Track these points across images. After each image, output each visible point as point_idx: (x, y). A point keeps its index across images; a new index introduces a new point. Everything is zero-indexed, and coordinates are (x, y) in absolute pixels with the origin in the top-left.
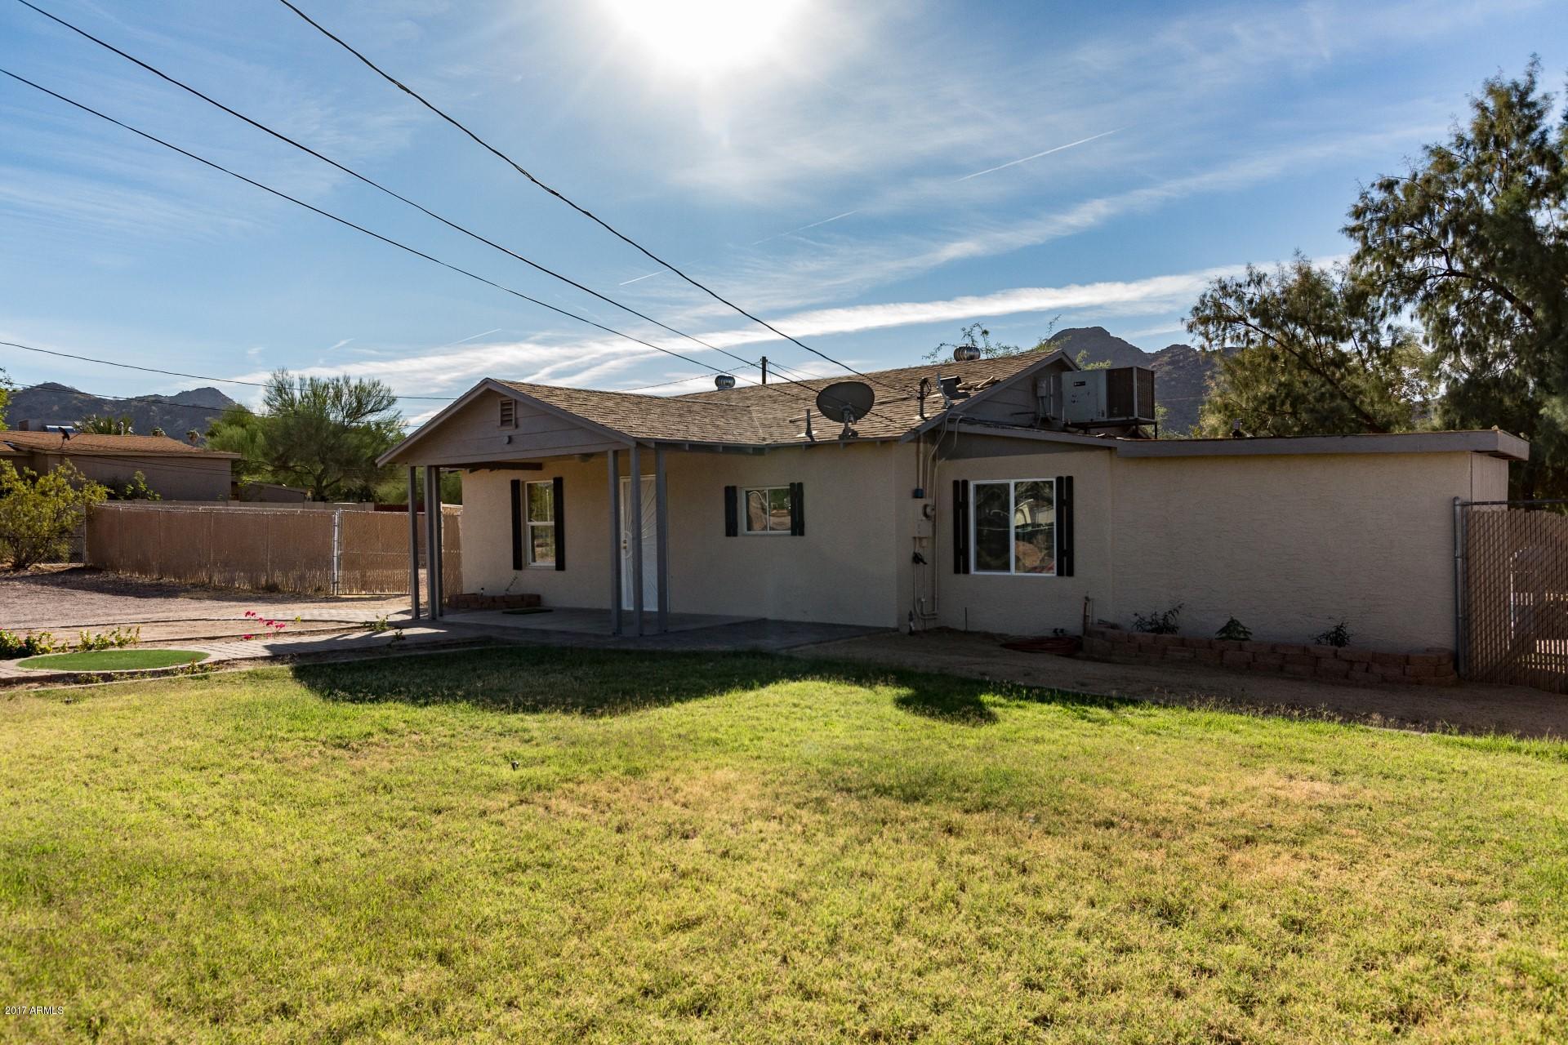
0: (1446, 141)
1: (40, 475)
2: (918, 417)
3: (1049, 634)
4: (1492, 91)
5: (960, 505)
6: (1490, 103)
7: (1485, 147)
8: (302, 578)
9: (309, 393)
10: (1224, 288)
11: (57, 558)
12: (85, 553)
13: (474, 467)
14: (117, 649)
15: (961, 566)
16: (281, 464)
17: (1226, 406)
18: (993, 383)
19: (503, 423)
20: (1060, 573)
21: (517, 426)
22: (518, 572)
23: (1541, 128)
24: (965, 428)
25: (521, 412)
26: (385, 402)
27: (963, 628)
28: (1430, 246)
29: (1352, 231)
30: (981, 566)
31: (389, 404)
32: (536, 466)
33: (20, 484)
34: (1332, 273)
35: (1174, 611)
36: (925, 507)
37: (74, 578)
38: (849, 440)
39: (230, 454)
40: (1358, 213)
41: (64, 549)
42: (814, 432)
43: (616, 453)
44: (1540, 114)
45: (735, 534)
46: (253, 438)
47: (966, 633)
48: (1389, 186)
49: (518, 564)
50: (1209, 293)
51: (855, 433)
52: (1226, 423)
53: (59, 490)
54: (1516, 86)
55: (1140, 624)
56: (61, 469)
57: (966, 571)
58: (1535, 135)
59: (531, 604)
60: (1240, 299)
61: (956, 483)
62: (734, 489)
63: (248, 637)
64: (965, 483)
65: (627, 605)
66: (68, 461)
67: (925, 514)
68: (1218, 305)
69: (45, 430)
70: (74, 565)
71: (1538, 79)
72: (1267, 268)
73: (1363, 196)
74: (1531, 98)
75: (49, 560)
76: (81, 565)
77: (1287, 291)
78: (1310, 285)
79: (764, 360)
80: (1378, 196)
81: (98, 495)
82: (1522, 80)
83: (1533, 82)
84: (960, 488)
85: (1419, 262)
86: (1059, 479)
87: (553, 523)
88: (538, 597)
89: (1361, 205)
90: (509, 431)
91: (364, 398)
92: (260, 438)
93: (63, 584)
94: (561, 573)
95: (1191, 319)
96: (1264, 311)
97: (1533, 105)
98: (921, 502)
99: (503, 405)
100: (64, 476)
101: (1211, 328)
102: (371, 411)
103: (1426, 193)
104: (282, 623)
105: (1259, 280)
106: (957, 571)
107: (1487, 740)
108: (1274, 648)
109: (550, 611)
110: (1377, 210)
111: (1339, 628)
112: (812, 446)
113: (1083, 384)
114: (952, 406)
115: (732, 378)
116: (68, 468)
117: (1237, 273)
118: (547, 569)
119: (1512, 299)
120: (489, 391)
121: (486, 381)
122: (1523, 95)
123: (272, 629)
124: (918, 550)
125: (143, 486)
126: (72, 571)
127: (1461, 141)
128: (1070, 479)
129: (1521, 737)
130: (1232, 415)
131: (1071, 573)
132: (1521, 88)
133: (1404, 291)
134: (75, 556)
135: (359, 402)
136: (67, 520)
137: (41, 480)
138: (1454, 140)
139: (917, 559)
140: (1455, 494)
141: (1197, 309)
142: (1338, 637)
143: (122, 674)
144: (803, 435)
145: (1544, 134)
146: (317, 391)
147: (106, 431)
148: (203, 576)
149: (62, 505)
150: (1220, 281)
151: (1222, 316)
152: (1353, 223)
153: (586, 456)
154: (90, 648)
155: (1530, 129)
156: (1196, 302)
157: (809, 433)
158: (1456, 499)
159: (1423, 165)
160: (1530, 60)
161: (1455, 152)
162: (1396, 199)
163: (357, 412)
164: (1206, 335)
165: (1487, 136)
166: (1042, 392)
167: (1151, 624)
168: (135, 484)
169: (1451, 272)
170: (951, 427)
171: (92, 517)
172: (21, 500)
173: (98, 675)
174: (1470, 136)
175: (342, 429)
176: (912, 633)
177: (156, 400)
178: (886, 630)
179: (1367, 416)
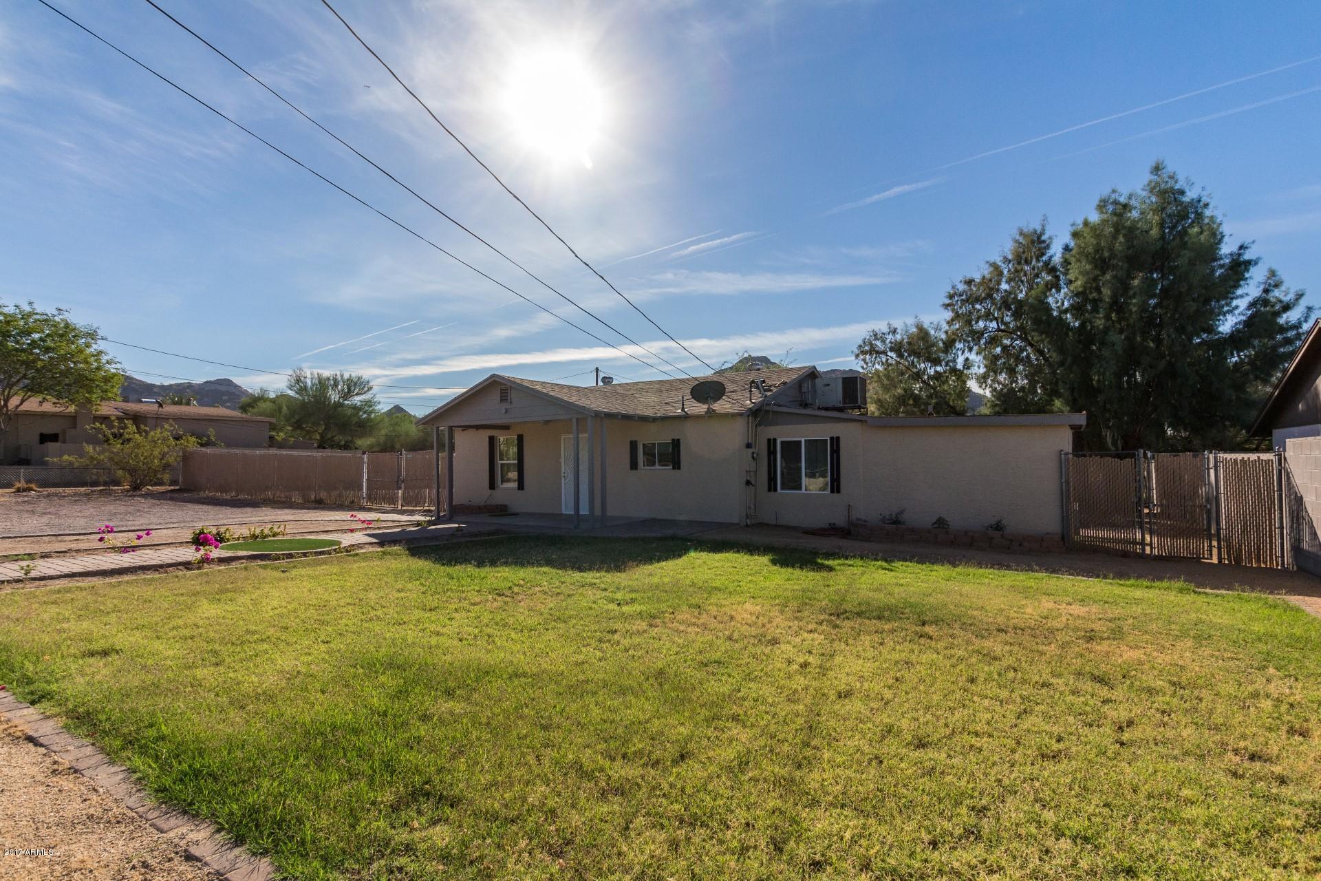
0: (999, 260)
1: (151, 430)
2: (748, 402)
3: (827, 526)
4: (1021, 234)
5: (771, 453)
6: (1021, 239)
7: (1019, 263)
8: (340, 495)
9: (317, 381)
10: (876, 335)
11: (161, 483)
12: (181, 479)
13: (465, 428)
14: (273, 538)
15: (772, 487)
16: (298, 426)
17: (879, 400)
18: (784, 383)
19: (501, 401)
20: (832, 491)
21: (511, 403)
22: (493, 491)
23: (1048, 255)
24: (776, 409)
25: (514, 395)
26: (366, 389)
27: (774, 523)
28: (988, 316)
29: (946, 306)
30: (782, 488)
31: (368, 391)
32: (505, 427)
33: (137, 436)
34: (930, 329)
35: (902, 512)
36: (753, 453)
37: (176, 495)
38: (711, 414)
39: (268, 419)
40: (951, 297)
41: (166, 477)
42: (686, 410)
43: (577, 419)
44: (1048, 247)
45: (636, 469)
46: (280, 409)
47: (776, 526)
48: (969, 282)
49: (492, 486)
50: (868, 337)
51: (714, 411)
52: (879, 410)
53: (164, 440)
54: (1035, 231)
55: (883, 520)
56: (166, 426)
57: (775, 490)
58: (1045, 258)
59: (501, 510)
60: (884, 341)
61: (769, 440)
62: (636, 442)
63: (352, 531)
64: (775, 440)
65: (584, 511)
66: (171, 421)
67: (753, 458)
68: (871, 344)
69: (141, 402)
70: (172, 488)
71: (1047, 228)
72: (898, 324)
73: (953, 287)
74: (1043, 238)
75: (155, 484)
76: (177, 487)
77: (911, 337)
78: (923, 334)
79: (597, 369)
80: (961, 287)
81: (191, 443)
82: (1039, 230)
83: (1044, 230)
84: (771, 443)
85: (981, 324)
86: (832, 438)
87: (516, 462)
88: (506, 506)
89: (952, 292)
90: (505, 405)
91: (354, 386)
92: (285, 409)
93: (172, 499)
94: (521, 492)
95: (857, 351)
96: (897, 348)
97: (1044, 242)
98: (751, 451)
99: (501, 390)
100: (169, 431)
101: (868, 357)
102: (357, 394)
103: (988, 288)
104: (370, 522)
105: (894, 332)
106: (769, 490)
107: (1132, 581)
108: (966, 533)
109: (517, 514)
110: (961, 295)
111: (999, 522)
112: (686, 417)
113: (828, 385)
114: (766, 396)
115: (612, 378)
116: (171, 426)
117: (882, 327)
118: (512, 489)
119: (1031, 345)
120: (495, 381)
121: (494, 376)
122: (1039, 236)
123: (365, 526)
124: (748, 478)
125: (213, 439)
126: (173, 491)
127: (1007, 261)
128: (838, 438)
129: (1153, 580)
130: (882, 406)
131: (838, 492)
132: (1038, 232)
133: (973, 340)
134: (173, 483)
135: (349, 388)
136: (171, 460)
137: (152, 433)
138: (1002, 258)
139: (748, 483)
140: (1061, 448)
141: (860, 346)
142: (998, 527)
143: (298, 554)
144: (680, 411)
145: (1051, 257)
146: (322, 384)
147: (180, 403)
148: (270, 494)
149: (166, 449)
150: (873, 331)
151: (874, 350)
152: (947, 301)
153: (547, 422)
154: (257, 537)
155: (1043, 254)
156: (860, 342)
157: (683, 410)
158: (1061, 451)
159: (987, 271)
160: (1043, 218)
161: (1003, 265)
162: (971, 289)
163: (348, 394)
164: (864, 360)
165: (1020, 258)
166: (804, 390)
167: (889, 520)
168: (208, 436)
169: (999, 330)
170: (768, 408)
171: (186, 457)
172: (138, 446)
173: (283, 554)
174: (1010, 257)
175: (338, 405)
176: (747, 526)
177: (190, 385)
178: (732, 524)
179: (952, 407)
